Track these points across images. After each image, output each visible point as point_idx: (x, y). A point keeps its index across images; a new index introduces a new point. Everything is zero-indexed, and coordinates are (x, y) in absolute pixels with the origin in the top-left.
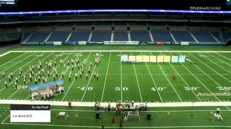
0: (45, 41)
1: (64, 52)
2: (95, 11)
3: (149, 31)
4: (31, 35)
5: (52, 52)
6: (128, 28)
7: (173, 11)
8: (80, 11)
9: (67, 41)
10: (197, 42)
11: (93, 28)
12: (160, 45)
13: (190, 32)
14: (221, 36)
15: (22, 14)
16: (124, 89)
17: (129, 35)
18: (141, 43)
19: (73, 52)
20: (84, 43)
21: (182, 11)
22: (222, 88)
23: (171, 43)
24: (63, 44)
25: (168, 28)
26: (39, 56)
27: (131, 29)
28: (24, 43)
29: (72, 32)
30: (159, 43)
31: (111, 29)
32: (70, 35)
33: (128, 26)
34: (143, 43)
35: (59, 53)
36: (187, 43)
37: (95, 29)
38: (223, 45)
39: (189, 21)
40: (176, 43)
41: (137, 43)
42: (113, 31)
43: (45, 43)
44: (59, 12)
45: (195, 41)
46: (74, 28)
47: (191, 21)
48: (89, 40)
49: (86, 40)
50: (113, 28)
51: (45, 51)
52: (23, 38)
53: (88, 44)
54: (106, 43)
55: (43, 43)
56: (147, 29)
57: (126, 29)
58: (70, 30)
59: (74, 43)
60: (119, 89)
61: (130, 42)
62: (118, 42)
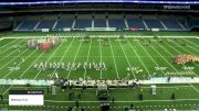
3: (125, 20)
8: (64, 2)
9: (54, 28)
10: (166, 29)
13: (160, 20)
14: (186, 24)
17: (107, 23)
18: (118, 29)
19: (59, 38)
21: (153, 2)
23: (144, 29)
24: (50, 31)
25: (141, 16)
27: (109, 18)
28: (16, 30)
29: (58, 20)
32: (56, 23)
33: (107, 15)
37: (78, 18)
40: (147, 29)
41: (114, 29)
42: (93, 19)
44: (47, 2)
48: (73, 27)
52: (15, 25)
55: (33, 30)
56: (123, 17)
57: (105, 17)
59: (60, 30)
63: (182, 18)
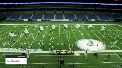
0: (19, 19)
1: (29, 25)
2: (46, 3)
3: (75, 14)
4: (11, 16)
5: (22, 25)
6: (63, 12)
7: (87, 3)
8: (37, 3)
9: (31, 19)
10: (100, 20)
11: (45, 12)
12: (80, 21)
13: (96, 14)
14: (112, 17)
15: (6, 4)
16: (61, 44)
17: (64, 16)
18: (70, 20)
19: (34, 25)
20: (40, 20)
21: (92, 4)
22: (112, 43)
23: (86, 20)
24: (29, 21)
25: (84, 12)
26: (16, 27)
27: (64, 13)
28: (7, 20)
29: (33, 14)
30: (79, 20)
31: (54, 13)
32: (32, 16)
33: (63, 11)
34: (71, 20)
35: (26, 25)
36: (94, 20)
37: (46, 13)
38: (113, 21)
39: (95, 9)
40: (88, 20)
41: (68, 20)
42: (55, 14)
43: (19, 20)
44: (26, 3)
45: (98, 19)
46: (34, 12)
47: (96, 9)
48: (43, 18)
49: (41, 18)
50: (55, 12)
51: (19, 24)
52: (7, 17)
53: (42, 21)
54: (52, 20)
55: (18, 20)
56: (73, 13)
57: (62, 13)
58: (32, 13)
59: (34, 20)
60: (59, 44)
61: (64, 20)
62: (58, 20)
63: (109, 13)
